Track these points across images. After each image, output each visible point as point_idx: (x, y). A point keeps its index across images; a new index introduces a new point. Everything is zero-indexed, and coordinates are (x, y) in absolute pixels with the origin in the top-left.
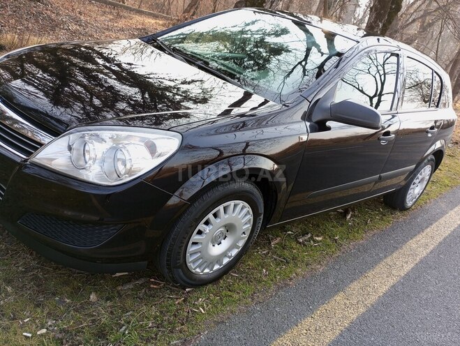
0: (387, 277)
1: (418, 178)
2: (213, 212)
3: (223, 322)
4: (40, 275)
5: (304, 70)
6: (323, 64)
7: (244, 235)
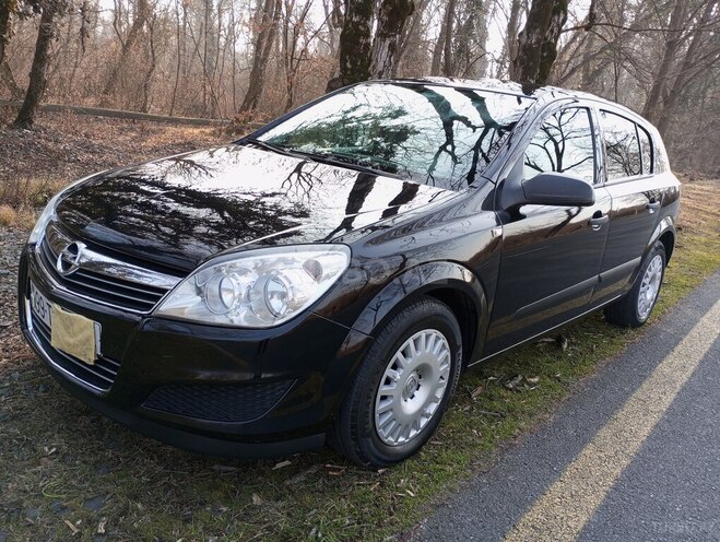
0: (644, 415)
1: (647, 276)
2: (402, 348)
3: (443, 504)
4: (174, 482)
5: (455, 158)
6: (479, 143)
7: (442, 381)
